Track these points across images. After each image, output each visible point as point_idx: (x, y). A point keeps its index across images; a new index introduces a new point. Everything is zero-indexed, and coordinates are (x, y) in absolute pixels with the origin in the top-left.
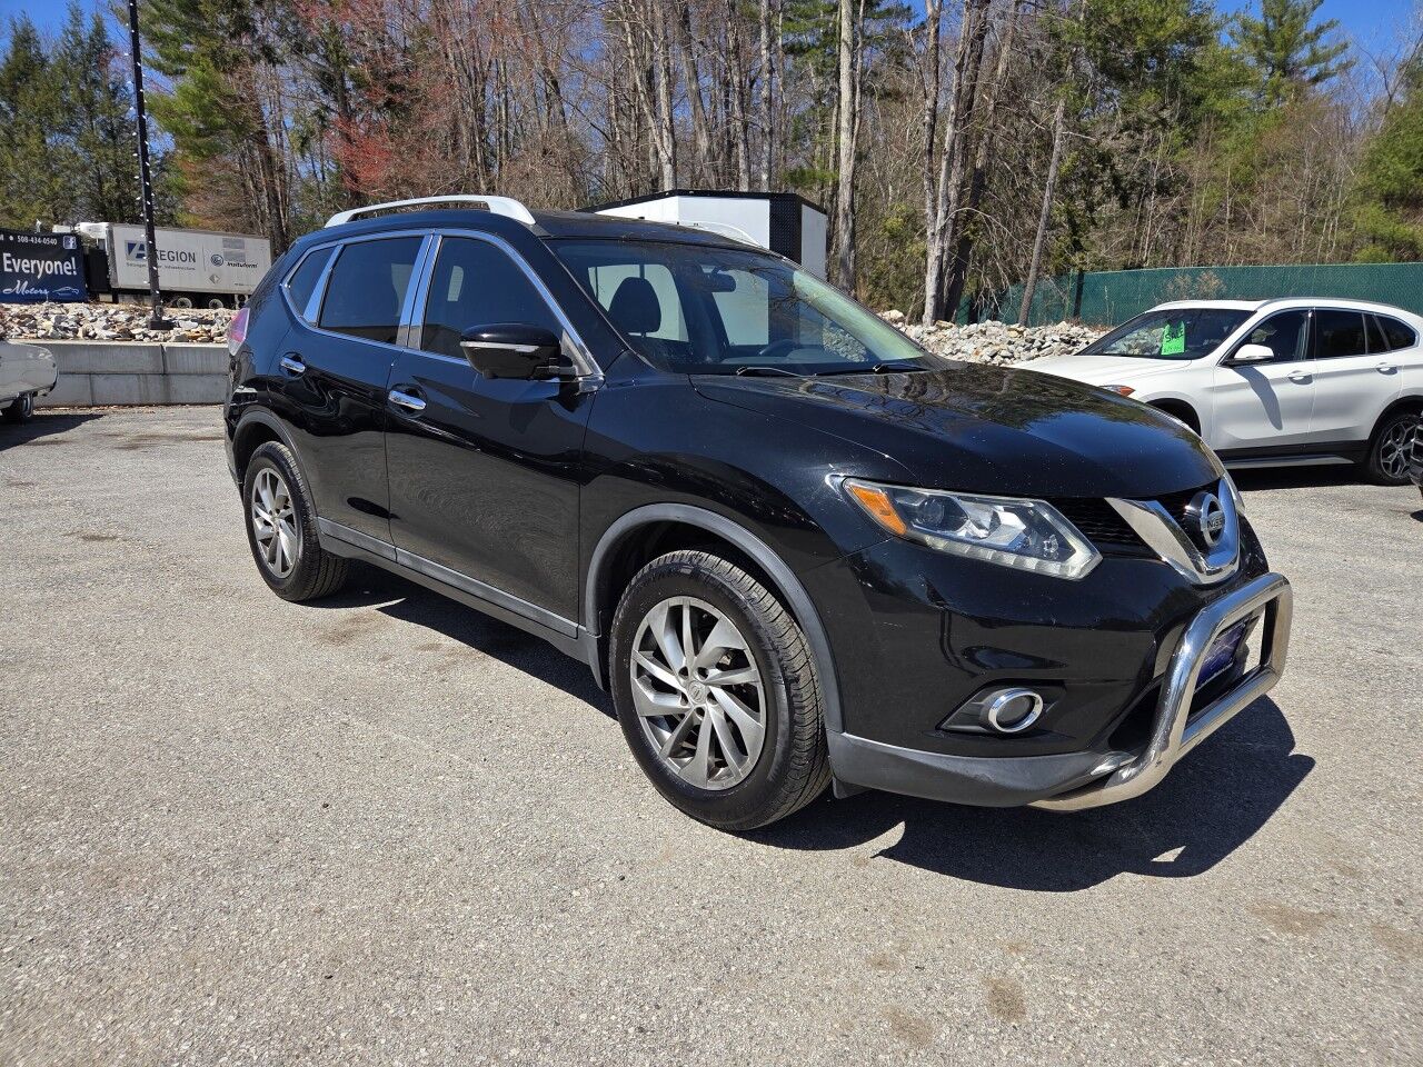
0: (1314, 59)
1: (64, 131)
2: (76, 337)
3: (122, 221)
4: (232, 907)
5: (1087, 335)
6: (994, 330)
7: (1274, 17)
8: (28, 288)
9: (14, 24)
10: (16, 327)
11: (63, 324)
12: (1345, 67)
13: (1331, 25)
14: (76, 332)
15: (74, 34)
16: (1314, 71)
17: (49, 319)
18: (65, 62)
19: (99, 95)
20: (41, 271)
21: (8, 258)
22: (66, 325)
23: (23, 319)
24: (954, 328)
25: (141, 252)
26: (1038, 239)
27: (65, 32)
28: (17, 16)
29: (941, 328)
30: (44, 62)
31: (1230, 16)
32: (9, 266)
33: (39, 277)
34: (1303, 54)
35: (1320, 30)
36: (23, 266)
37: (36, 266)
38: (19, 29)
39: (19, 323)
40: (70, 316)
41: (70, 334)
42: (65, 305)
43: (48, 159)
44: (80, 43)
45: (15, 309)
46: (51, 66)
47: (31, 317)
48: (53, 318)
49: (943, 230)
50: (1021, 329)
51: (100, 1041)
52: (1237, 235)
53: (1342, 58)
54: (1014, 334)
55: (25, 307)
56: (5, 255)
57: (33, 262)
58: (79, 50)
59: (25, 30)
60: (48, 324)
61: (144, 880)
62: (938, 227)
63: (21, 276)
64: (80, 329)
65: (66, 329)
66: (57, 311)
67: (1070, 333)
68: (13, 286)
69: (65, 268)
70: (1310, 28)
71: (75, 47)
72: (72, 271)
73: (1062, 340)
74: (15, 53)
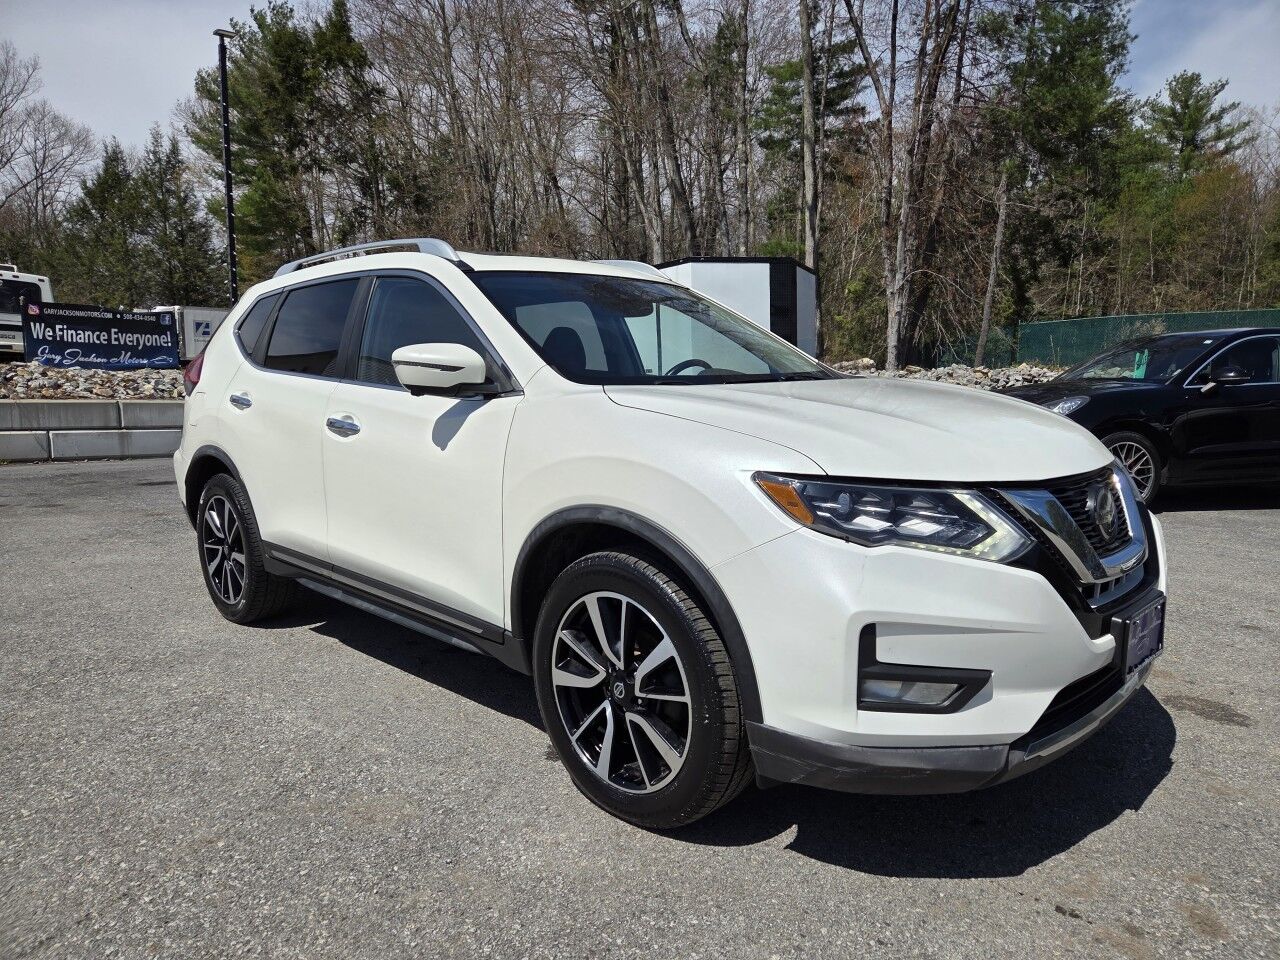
0: (1219, 136)
1: (143, 232)
2: (172, 398)
3: (188, 305)
4: (479, 839)
5: (1048, 374)
6: (961, 372)
7: (1181, 101)
8: (131, 358)
9: (106, 147)
10: (122, 390)
11: (160, 387)
12: (1248, 141)
13: (1234, 106)
14: (171, 392)
15: (155, 153)
16: (1221, 145)
17: (149, 383)
18: (146, 176)
19: (173, 202)
20: (141, 343)
21: (116, 333)
22: (164, 388)
23: (129, 384)
24: (923, 371)
25: (207, 330)
26: (989, 295)
27: (148, 153)
28: (109, 141)
29: (911, 372)
30: (128, 176)
31: (1142, 103)
32: (116, 339)
33: (140, 348)
34: (1210, 131)
35: (1223, 111)
36: (128, 339)
37: (137, 338)
38: (110, 149)
39: (125, 386)
40: (166, 380)
41: (166, 395)
42: (161, 371)
43: (128, 255)
44: (159, 160)
45: (121, 374)
46: (134, 179)
47: (134, 381)
48: (153, 382)
49: (902, 288)
50: (986, 371)
51: (413, 944)
52: (1163, 289)
53: (1245, 134)
54: (979, 375)
55: (127, 373)
56: (113, 330)
57: (135, 336)
58: (157, 167)
59: (114, 152)
60: (148, 388)
61: (396, 818)
62: (897, 287)
63: (126, 347)
64: (176, 391)
65: (163, 391)
66: (155, 376)
67: (1032, 373)
68: (118, 356)
69: (162, 341)
70: (1215, 108)
71: (154, 164)
72: (167, 343)
73: (1025, 380)
74: (106, 170)
